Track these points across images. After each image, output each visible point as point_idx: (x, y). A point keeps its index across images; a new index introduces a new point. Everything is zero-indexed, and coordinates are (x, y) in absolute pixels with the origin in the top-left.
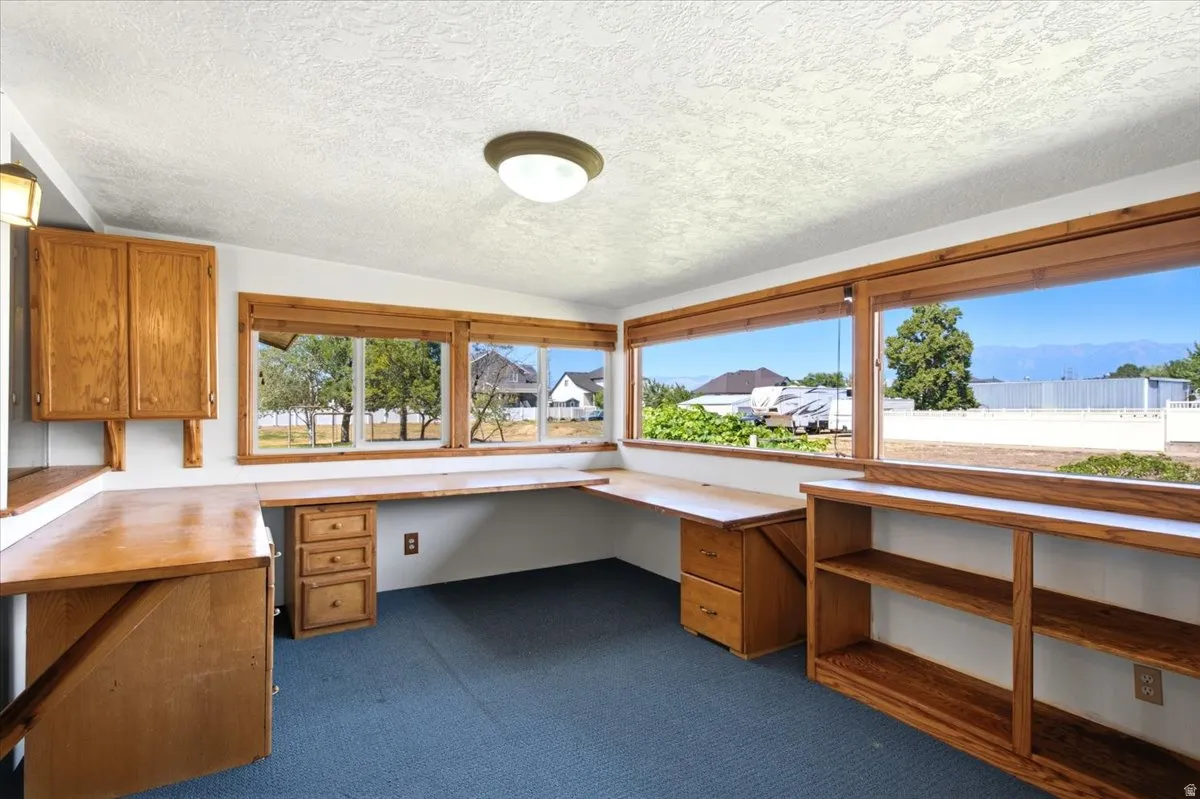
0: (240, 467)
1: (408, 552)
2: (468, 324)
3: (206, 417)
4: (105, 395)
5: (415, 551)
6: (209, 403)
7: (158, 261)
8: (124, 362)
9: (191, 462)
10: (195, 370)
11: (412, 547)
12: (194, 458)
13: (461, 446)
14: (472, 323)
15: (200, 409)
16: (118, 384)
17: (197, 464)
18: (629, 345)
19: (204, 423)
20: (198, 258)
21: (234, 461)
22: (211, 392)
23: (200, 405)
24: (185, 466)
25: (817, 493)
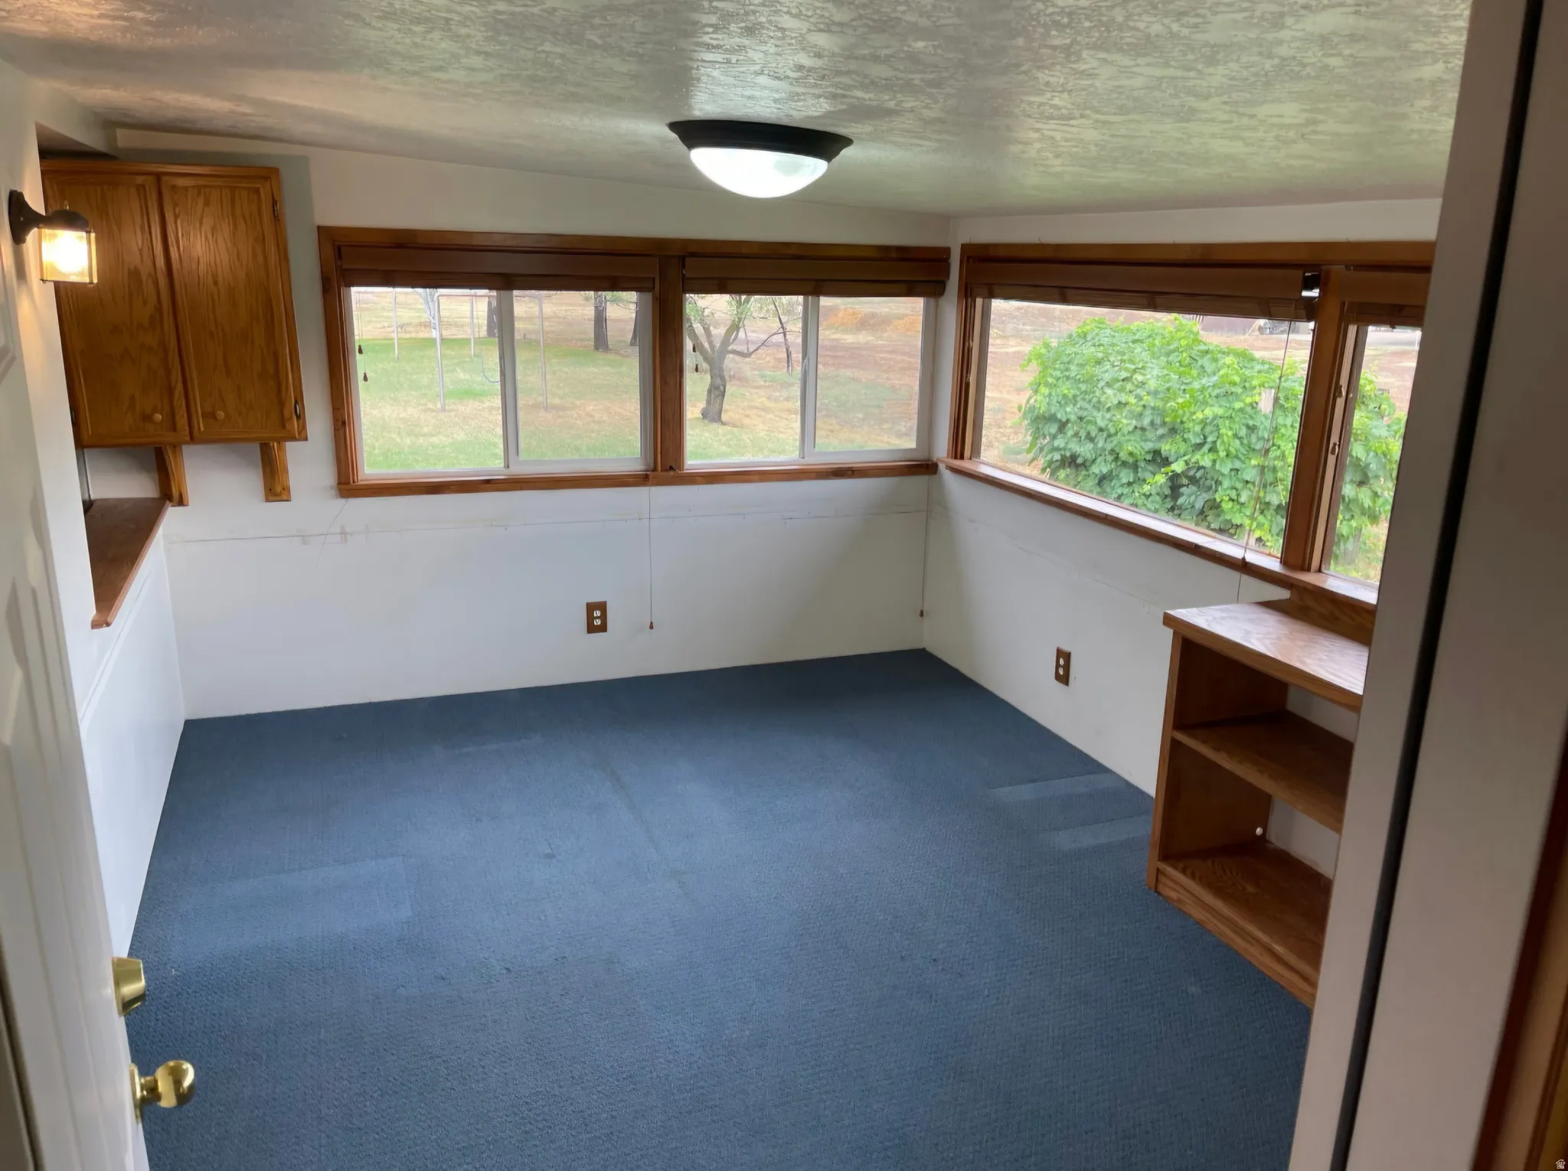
0: (343, 501)
1: (591, 629)
2: (682, 260)
3: (293, 439)
4: (155, 410)
5: (603, 628)
6: (295, 417)
7: (201, 201)
8: (174, 357)
9: (275, 495)
10: (271, 369)
11: (597, 622)
12: (278, 489)
13: (671, 468)
14: (688, 261)
15: (284, 427)
16: (170, 391)
17: (285, 498)
18: (968, 293)
19: (290, 446)
20: (257, 191)
21: (333, 492)
22: (296, 402)
23: (283, 423)
24: (267, 500)
25: (1190, 635)
